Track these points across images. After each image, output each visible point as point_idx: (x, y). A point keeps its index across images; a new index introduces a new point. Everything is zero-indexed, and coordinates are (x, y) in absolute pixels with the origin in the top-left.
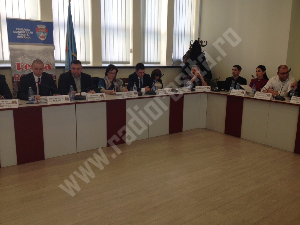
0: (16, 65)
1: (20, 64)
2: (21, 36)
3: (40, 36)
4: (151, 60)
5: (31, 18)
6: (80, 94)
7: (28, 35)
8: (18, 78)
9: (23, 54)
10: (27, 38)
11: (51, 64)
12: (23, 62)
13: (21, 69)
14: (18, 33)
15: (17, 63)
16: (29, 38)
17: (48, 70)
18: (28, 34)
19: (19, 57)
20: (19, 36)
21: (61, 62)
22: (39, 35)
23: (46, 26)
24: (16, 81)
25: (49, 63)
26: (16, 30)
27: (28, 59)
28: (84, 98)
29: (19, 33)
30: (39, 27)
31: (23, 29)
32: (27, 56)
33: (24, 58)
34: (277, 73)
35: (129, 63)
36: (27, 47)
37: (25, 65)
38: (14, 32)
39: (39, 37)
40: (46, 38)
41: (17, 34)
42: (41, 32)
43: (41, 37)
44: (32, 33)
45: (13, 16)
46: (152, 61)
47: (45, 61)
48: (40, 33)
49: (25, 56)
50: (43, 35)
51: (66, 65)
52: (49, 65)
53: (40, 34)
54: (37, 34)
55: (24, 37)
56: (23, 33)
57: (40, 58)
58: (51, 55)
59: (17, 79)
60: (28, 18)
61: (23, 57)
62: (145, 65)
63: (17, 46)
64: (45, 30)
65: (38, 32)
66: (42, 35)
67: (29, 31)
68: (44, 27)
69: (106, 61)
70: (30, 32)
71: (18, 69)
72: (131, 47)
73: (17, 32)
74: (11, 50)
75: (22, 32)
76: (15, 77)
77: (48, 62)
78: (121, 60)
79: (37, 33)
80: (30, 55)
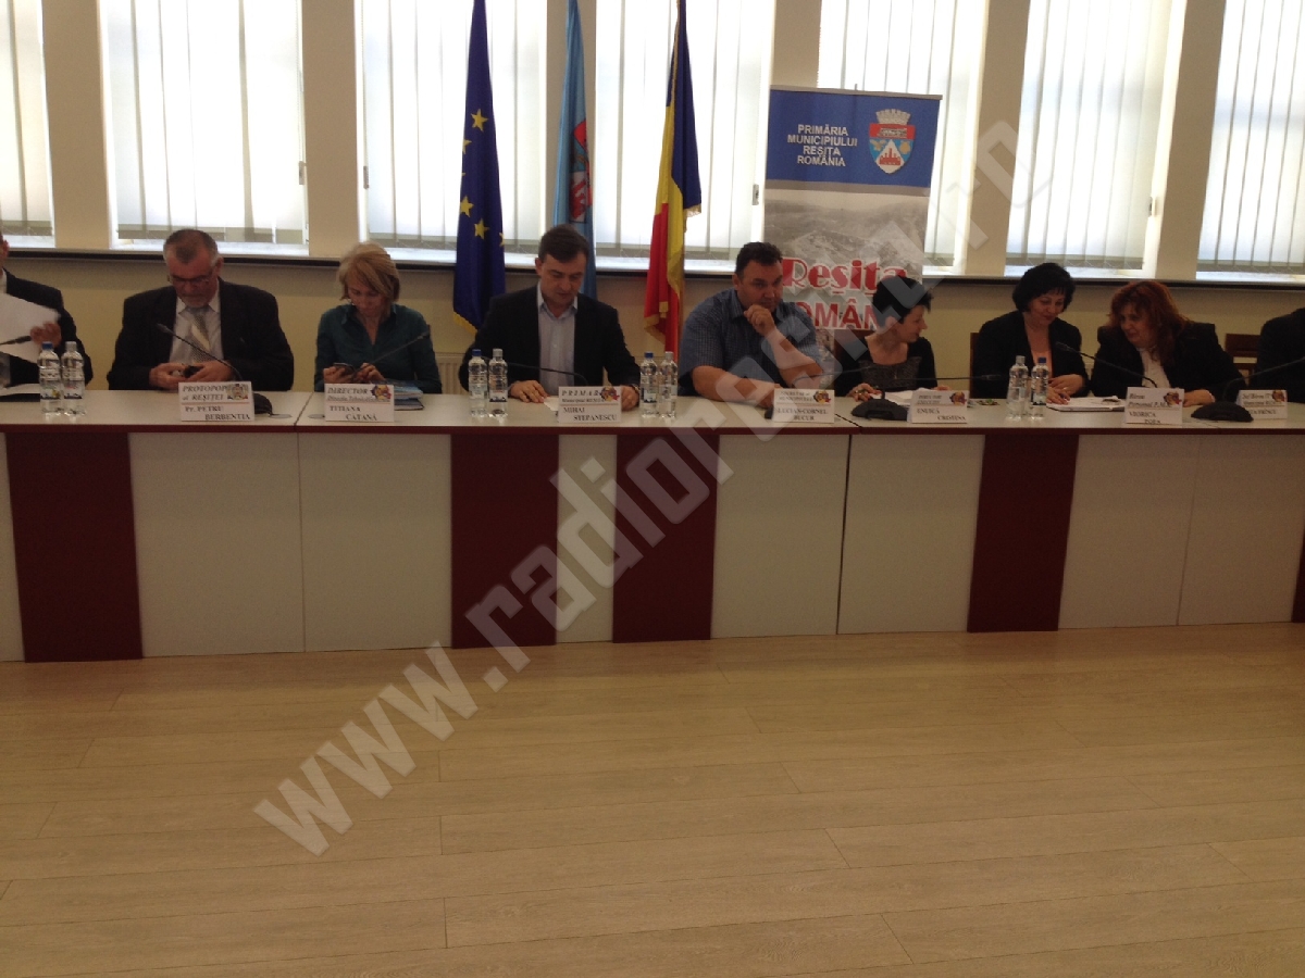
3: (883, 154)
7: (837, 152)
14: (803, 144)
16: (842, 162)
22: (879, 153)
26: (796, 133)
29: (807, 144)
33: (811, 241)
39: (877, 161)
41: (798, 148)
42: (888, 141)
54: (873, 146)
64: (905, 129)
65: (878, 140)
75: (817, 140)
79: (872, 142)
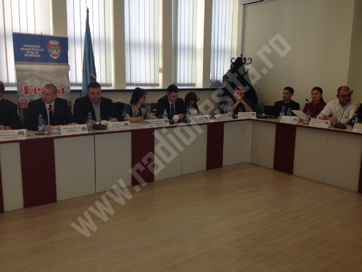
0: (23, 88)
1: (28, 87)
2: (30, 54)
4: (184, 81)
5: (42, 33)
6: (100, 123)
8: (25, 103)
9: (31, 75)
10: (36, 56)
11: (64, 87)
12: (32, 85)
13: (29, 94)
15: (24, 86)
17: (62, 94)
18: (38, 51)
19: (27, 79)
20: (27, 54)
21: (76, 84)
23: (59, 42)
24: (23, 107)
25: (63, 86)
27: (38, 81)
28: (104, 127)
30: (52, 43)
31: (32, 46)
32: (37, 78)
34: (337, 95)
35: (158, 85)
36: (36, 67)
37: (33, 89)
38: (22, 49)
40: (59, 56)
43: (53, 55)
44: (43, 50)
45: (20, 31)
46: (186, 82)
47: (58, 83)
48: (52, 50)
49: (34, 77)
50: (56, 52)
51: (83, 88)
52: (62, 88)
53: (52, 52)
55: (33, 55)
56: (31, 50)
57: (52, 80)
58: (65, 76)
59: (24, 106)
60: (38, 32)
61: (31, 79)
62: (179, 87)
63: (25, 66)
66: (54, 53)
67: (39, 48)
68: (56, 43)
69: (131, 83)
70: (40, 50)
71: (25, 93)
72: (161, 65)
73: (25, 49)
74: (17, 70)
76: (22, 103)
77: (61, 85)
78: (148, 82)
80: (40, 77)
